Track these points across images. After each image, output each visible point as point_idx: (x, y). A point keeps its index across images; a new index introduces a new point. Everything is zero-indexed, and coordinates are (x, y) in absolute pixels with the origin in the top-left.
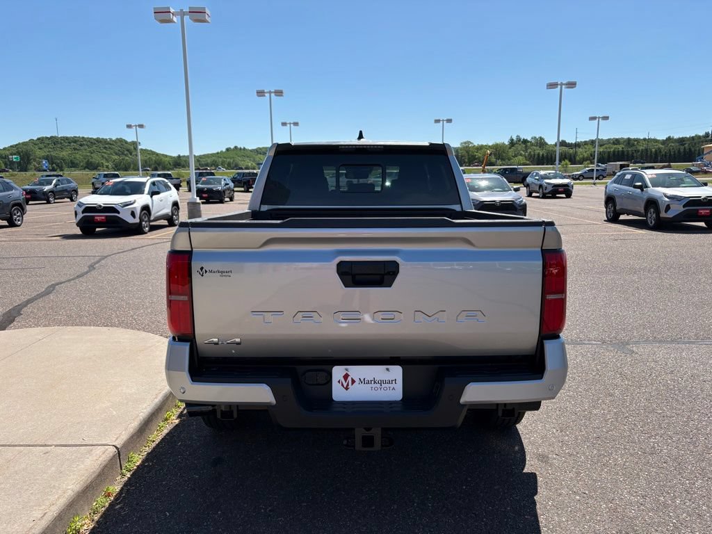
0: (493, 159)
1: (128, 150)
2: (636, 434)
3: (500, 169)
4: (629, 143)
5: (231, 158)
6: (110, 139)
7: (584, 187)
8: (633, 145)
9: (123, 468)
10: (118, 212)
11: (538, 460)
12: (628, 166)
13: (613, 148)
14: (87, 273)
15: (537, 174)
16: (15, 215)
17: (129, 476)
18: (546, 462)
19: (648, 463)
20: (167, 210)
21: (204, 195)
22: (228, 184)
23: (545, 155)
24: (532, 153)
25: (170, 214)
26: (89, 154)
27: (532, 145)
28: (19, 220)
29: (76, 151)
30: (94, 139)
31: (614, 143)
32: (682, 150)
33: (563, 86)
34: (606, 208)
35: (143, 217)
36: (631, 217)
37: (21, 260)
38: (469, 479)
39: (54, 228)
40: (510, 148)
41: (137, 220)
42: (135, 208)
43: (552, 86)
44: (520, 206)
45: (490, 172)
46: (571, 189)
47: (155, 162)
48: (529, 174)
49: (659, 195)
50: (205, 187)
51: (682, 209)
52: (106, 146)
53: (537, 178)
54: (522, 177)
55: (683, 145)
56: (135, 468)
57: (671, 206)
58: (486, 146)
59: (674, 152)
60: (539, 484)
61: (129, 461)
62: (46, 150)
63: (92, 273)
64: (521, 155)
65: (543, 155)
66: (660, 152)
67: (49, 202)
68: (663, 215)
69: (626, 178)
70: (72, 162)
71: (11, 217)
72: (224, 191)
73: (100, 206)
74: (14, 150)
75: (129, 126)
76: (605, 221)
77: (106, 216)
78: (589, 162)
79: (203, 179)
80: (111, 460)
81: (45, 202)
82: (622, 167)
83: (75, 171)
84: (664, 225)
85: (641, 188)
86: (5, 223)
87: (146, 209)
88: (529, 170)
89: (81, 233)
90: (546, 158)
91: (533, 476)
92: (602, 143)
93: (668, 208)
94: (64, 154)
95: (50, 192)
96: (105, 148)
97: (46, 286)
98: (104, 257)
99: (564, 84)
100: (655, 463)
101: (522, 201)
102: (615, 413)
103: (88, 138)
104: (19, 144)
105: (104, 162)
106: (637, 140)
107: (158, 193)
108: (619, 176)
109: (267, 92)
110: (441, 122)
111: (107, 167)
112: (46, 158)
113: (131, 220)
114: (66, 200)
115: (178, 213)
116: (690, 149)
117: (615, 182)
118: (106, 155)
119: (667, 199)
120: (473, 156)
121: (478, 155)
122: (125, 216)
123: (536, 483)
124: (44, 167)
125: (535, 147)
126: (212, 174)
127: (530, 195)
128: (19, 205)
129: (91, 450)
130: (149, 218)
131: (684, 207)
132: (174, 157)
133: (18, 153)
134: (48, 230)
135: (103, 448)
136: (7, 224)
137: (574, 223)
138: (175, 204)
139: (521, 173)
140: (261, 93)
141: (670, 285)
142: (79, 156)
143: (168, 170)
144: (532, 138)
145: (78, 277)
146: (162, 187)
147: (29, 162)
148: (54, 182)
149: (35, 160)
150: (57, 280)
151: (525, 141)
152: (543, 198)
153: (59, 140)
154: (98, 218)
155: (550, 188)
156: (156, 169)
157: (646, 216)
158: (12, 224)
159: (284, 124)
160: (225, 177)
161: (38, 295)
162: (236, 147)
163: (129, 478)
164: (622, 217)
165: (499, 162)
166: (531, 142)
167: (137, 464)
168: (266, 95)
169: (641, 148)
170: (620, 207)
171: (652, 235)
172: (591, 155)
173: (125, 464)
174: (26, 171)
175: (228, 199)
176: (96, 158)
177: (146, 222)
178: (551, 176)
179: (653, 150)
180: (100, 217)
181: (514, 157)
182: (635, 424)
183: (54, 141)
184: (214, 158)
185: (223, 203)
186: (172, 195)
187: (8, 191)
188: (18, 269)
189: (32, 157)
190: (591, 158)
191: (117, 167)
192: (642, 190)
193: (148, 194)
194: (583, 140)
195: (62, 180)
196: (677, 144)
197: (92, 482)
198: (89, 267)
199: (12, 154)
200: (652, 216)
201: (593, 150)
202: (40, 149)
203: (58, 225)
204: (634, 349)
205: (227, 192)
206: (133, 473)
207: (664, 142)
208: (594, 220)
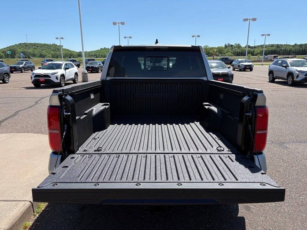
0: (218, 54)
1: (58, 49)
2: (293, 193)
3: (221, 58)
4: (278, 47)
5: (103, 53)
6: (50, 44)
7: (258, 66)
8: (280, 47)
9: (35, 212)
10: (50, 77)
11: (245, 209)
12: (277, 57)
13: (271, 49)
14: (34, 105)
15: (237, 60)
16: (5, 78)
17: (38, 216)
18: (249, 210)
19: (301, 211)
20: (73, 76)
21: (90, 69)
22: (100, 64)
23: (240, 52)
24: (235, 51)
25: (74, 78)
26: (41, 51)
27: (235, 47)
28: (7, 80)
29: (35, 49)
30: (43, 44)
31: (271, 47)
32: (301, 50)
33: (251, 20)
34: (269, 76)
35: (62, 79)
36: (280, 80)
37: (5, 99)
38: (210, 220)
39: (23, 84)
40: (225, 49)
41: (59, 81)
42: (58, 75)
43: (246, 20)
44: (230, 75)
45: (216, 59)
46: (252, 67)
47: (70, 54)
48: (234, 60)
49: (294, 70)
50: (90, 66)
51: (304, 77)
52: (48, 47)
53: (237, 62)
54: (230, 61)
55: (301, 47)
56: (41, 211)
57: (299, 75)
58: (214, 47)
59: (298, 50)
60: (246, 224)
61: (38, 208)
62: (22, 49)
63: (36, 105)
64: (230, 52)
65: (239, 52)
66: (291, 50)
67: (22, 72)
68: (295, 79)
69: (279, 62)
70: (34, 55)
71: (4, 79)
72: (99, 68)
73: (42, 74)
74: (9, 49)
75: (57, 38)
76: (268, 82)
77: (45, 79)
78: (260, 55)
79: (90, 62)
80: (28, 209)
81: (20, 72)
82: (275, 57)
83: (35, 58)
84: (296, 84)
85: (286, 67)
86: (1, 82)
87: (63, 76)
88: (233, 59)
89: (34, 86)
90: (241, 53)
91: (243, 219)
92: (266, 46)
93: (298, 76)
94: (30, 51)
95: (22, 68)
96: (48, 48)
97: (14, 112)
98: (43, 98)
99: (251, 19)
100: (304, 211)
101: (231, 73)
102: (282, 182)
103: (40, 44)
104: (11, 46)
105: (47, 54)
106: (281, 45)
107: (68, 69)
108: (276, 61)
109: (118, 23)
110: (195, 37)
111: (49, 56)
112: (23, 52)
113: (56, 81)
114: (30, 71)
115: (78, 77)
116: (304, 49)
117: (274, 64)
118: (48, 51)
119: (297, 72)
120: (208, 52)
121: (211, 52)
122: (53, 79)
123: (245, 223)
124: (22, 56)
125: (236, 48)
126: (94, 60)
127: (234, 70)
128: (7, 73)
129: (18, 204)
130: (64, 80)
131: (305, 76)
132: (78, 52)
133: (10, 50)
134: (20, 85)
135: (23, 203)
136: (2, 82)
137: (254, 83)
138: (76, 74)
139: (230, 60)
140: (115, 24)
141: (301, 113)
142: (36, 52)
143: (76, 58)
144: (235, 44)
145: (30, 107)
146: (70, 66)
147: (15, 54)
148: (24, 63)
149: (17, 53)
150: (20, 109)
151: (232, 46)
152: (239, 71)
153: (28, 45)
154: (41, 80)
155: (243, 67)
156: (70, 58)
157: (287, 79)
158: (4, 82)
159: (125, 37)
160: (99, 61)
161: (10, 116)
162: (105, 48)
163: (38, 217)
164: (276, 80)
165: (220, 55)
166: (234, 46)
167: (42, 209)
168: (117, 24)
169: (283, 49)
170: (276, 76)
171: (290, 89)
172: (261, 52)
173: (36, 210)
174: (14, 58)
175: (101, 71)
176: (44, 53)
177: (63, 81)
178: (243, 61)
179: (289, 50)
180: (42, 79)
181: (226, 53)
182: (292, 188)
183: (26, 45)
184: (95, 53)
185: (98, 73)
186: (75, 69)
187: (2, 67)
188: (3, 103)
189: (16, 52)
190: (261, 53)
191: (53, 56)
192: (286, 68)
193: (64, 69)
194: (257, 45)
195: (28, 62)
196: (299, 47)
197: (16, 223)
198: (35, 103)
199: (7, 51)
200: (290, 80)
201: (262, 49)
202: (20, 48)
203: (25, 83)
204: (287, 146)
205: (100, 68)
206: (40, 214)
207: (293, 46)
208: (263, 82)
